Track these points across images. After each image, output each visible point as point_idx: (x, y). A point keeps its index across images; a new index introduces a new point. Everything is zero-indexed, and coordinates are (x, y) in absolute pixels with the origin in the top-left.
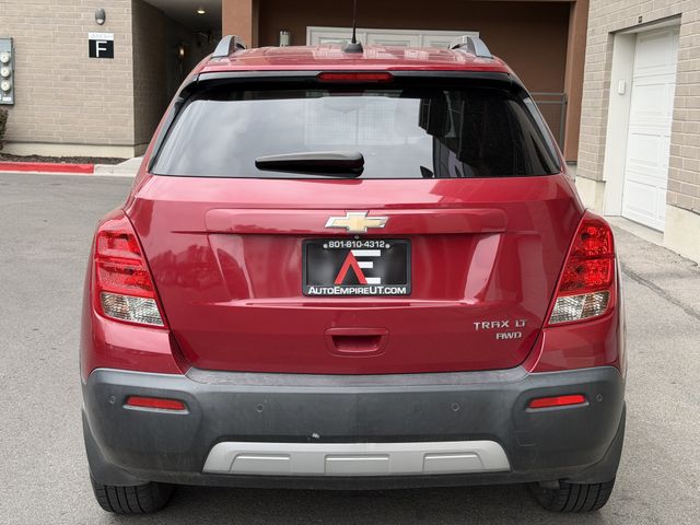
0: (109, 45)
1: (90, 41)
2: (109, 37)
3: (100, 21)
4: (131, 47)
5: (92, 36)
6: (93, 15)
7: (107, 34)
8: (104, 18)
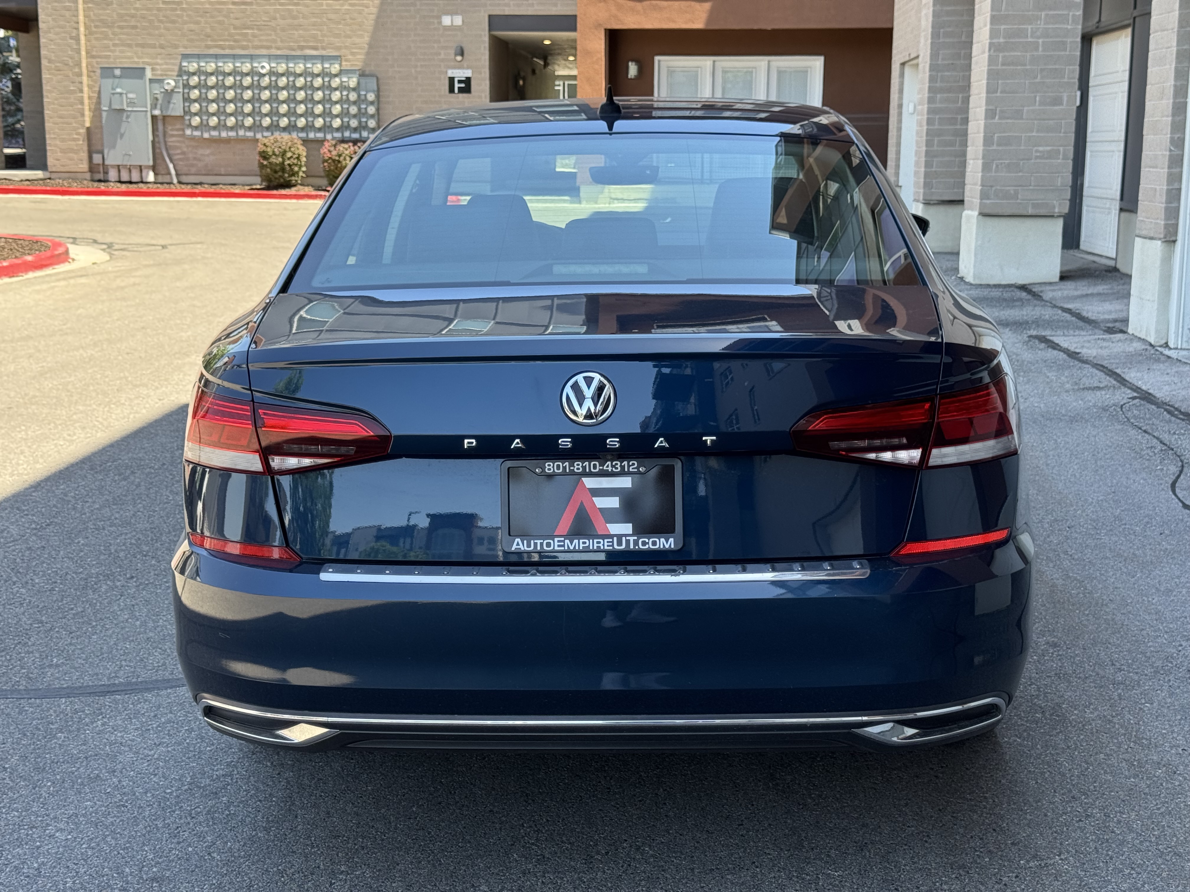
0: (467, 81)
1: (450, 78)
2: (468, 73)
3: (459, 58)
4: (488, 82)
5: (451, 73)
6: (452, 52)
7: (466, 71)
8: (462, 54)
